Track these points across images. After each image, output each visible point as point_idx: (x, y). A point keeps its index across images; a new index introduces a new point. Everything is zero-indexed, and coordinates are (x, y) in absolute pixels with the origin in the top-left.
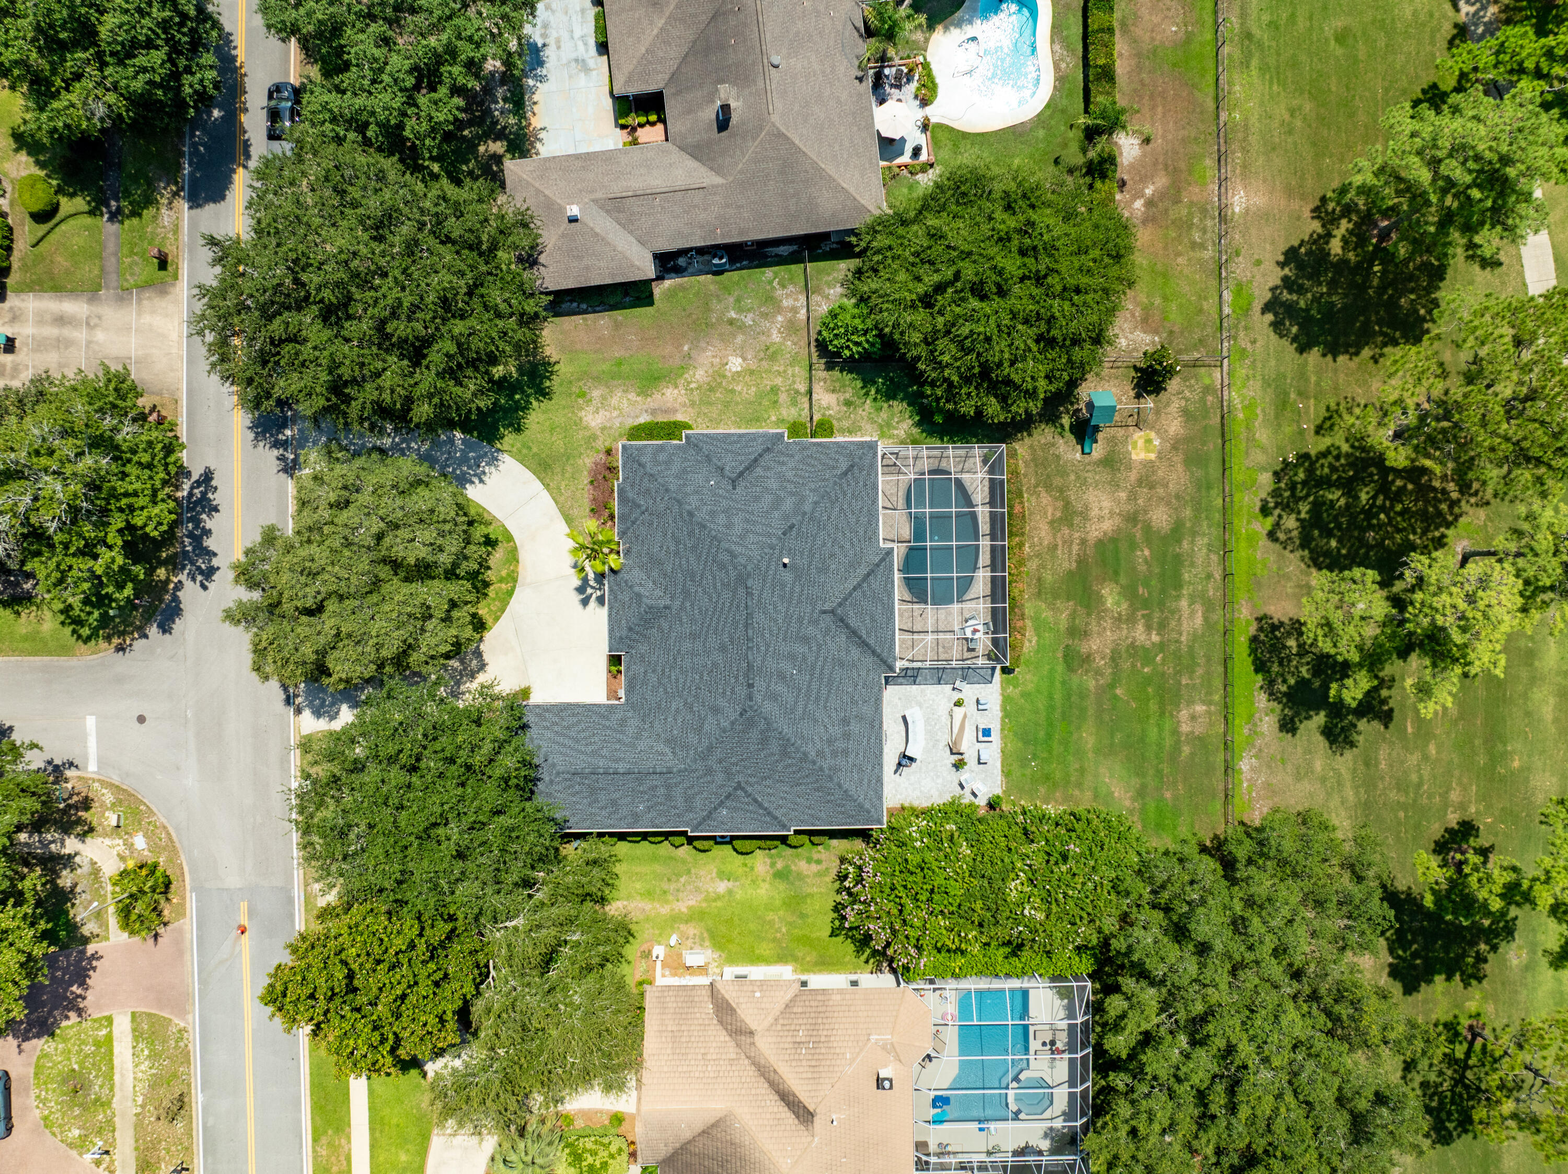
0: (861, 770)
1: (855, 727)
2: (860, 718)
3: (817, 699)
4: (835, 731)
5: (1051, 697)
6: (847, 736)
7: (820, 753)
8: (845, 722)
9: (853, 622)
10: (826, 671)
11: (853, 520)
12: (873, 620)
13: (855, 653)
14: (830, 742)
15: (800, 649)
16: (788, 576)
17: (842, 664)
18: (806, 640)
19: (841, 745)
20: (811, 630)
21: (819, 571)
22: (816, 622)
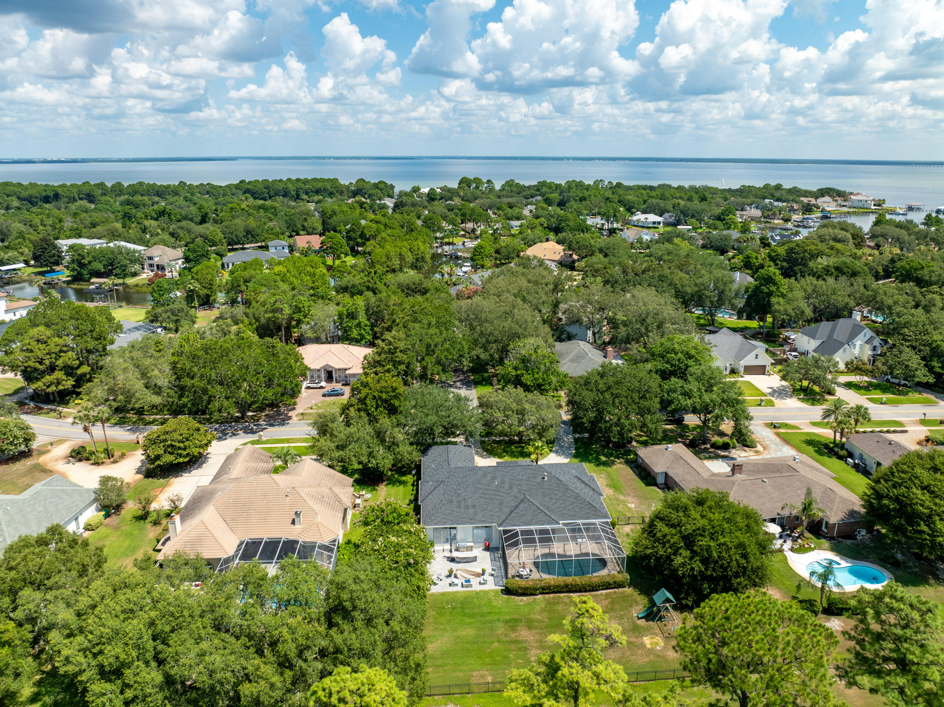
0: (450, 514)
1: (471, 511)
2: (475, 513)
3: (484, 494)
4: (469, 502)
5: (489, 613)
6: (467, 507)
7: (459, 495)
8: (474, 507)
9: (521, 506)
10: (497, 497)
11: (570, 508)
12: (524, 515)
13: (507, 510)
14: (464, 500)
15: (507, 486)
16: (539, 479)
17: (501, 504)
18: (511, 488)
19: (463, 504)
20: (515, 490)
21: (543, 493)
22: (519, 491)
